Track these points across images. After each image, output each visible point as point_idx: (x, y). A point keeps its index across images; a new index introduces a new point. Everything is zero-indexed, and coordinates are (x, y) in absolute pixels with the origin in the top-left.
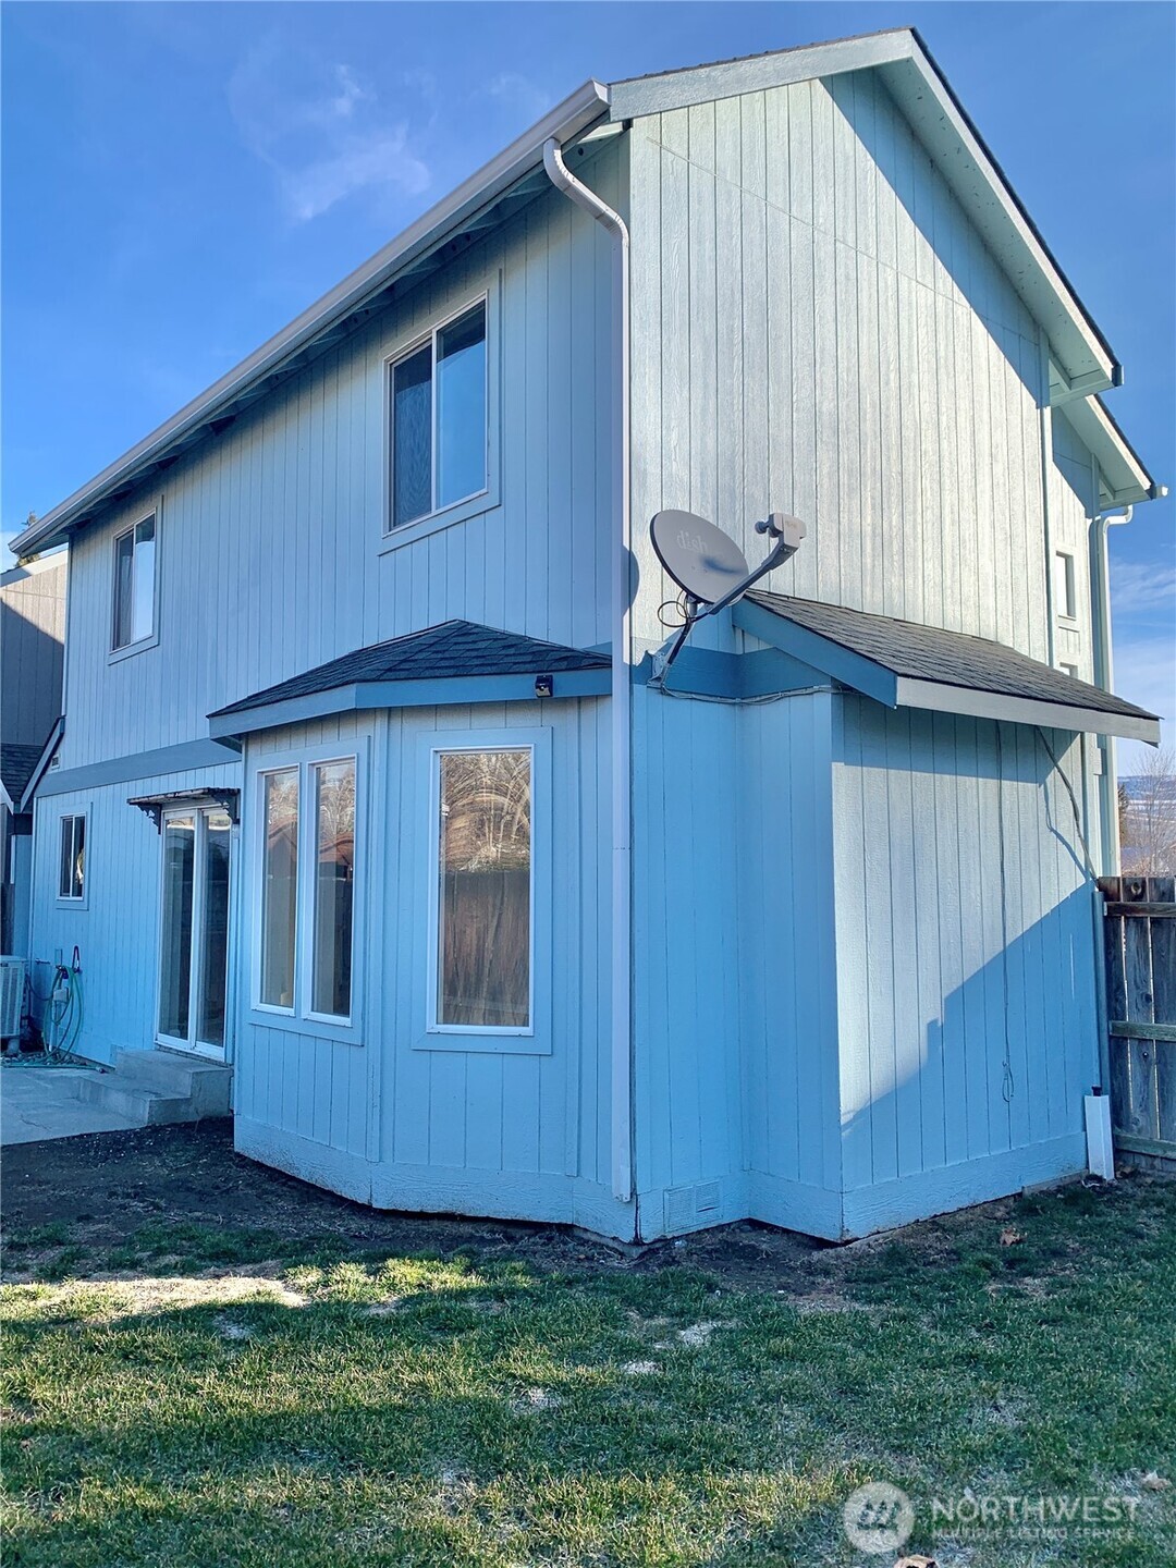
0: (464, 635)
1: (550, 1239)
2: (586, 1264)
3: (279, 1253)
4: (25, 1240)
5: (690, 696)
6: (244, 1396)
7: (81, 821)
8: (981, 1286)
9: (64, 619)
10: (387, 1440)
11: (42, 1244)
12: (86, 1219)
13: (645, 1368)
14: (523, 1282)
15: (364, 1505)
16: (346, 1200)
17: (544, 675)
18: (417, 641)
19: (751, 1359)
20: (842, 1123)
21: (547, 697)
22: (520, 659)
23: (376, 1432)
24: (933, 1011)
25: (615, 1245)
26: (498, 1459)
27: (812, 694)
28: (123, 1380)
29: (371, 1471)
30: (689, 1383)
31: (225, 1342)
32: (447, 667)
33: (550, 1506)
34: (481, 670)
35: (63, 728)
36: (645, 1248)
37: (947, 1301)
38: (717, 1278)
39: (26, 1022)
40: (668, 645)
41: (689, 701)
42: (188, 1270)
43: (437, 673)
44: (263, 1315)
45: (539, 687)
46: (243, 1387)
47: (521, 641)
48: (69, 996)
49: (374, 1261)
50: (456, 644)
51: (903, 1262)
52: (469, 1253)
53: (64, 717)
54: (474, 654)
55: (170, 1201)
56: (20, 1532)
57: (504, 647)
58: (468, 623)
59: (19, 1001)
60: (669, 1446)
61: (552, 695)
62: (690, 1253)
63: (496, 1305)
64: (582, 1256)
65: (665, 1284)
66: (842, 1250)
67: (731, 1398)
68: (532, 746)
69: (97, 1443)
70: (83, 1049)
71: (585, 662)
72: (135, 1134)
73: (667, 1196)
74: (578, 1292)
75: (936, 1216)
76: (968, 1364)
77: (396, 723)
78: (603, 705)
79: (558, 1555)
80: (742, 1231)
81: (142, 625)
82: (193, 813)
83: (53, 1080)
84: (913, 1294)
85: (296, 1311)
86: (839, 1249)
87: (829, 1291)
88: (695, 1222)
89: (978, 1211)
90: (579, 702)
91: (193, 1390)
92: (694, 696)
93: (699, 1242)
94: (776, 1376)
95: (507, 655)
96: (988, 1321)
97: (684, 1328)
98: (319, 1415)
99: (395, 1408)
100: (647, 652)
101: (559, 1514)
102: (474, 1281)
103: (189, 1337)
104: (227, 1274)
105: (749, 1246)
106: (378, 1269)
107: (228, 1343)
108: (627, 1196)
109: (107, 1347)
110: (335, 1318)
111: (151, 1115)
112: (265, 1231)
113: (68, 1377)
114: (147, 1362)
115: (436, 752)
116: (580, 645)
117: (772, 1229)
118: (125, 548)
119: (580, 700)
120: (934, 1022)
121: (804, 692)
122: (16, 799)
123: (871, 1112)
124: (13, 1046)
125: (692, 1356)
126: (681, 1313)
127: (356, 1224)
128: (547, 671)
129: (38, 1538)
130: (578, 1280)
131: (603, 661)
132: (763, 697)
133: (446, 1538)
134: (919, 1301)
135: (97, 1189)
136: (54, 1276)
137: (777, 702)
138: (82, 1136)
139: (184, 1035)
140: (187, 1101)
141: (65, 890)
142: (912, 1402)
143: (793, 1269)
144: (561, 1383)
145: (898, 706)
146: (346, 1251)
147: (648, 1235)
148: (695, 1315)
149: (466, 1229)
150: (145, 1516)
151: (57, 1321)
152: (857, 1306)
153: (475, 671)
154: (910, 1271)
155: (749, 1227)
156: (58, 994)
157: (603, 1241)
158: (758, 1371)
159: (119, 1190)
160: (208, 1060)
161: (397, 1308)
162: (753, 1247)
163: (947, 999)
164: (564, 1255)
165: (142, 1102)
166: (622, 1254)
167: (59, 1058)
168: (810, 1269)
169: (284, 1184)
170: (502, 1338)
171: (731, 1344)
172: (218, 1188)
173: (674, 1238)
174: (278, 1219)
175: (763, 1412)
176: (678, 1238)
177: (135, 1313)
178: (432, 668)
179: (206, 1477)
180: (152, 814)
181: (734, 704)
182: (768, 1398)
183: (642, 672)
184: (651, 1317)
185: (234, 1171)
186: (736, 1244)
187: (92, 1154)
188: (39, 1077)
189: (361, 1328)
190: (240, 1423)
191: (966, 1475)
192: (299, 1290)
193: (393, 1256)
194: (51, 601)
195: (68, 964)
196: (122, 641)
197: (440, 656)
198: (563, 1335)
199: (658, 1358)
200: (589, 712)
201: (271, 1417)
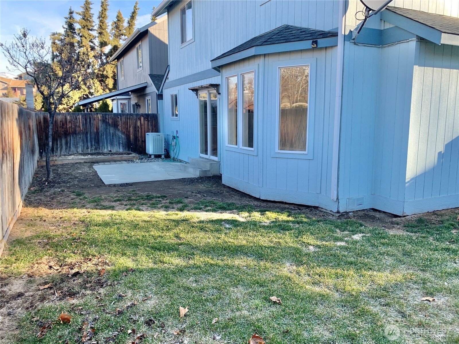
0: (288, 29)
1: (312, 210)
2: (323, 217)
3: (237, 208)
4: (173, 202)
5: (364, 45)
6: (232, 240)
7: (176, 96)
8: (450, 231)
9: (167, 36)
10: (271, 254)
11: (177, 203)
12: (187, 198)
13: (343, 244)
14: (305, 220)
15: (266, 268)
16: (253, 197)
17: (315, 40)
18: (273, 33)
19: (375, 244)
20: (406, 181)
21: (316, 47)
22: (306, 35)
23: (267, 252)
24: (441, 148)
25: (331, 213)
26: (302, 261)
27: (408, 42)
28: (202, 234)
29: (267, 261)
30: (356, 248)
31: (225, 228)
32: (283, 40)
33: (317, 274)
34: (294, 40)
35: (169, 69)
36: (340, 214)
37: (438, 234)
38: (363, 223)
39: (165, 150)
40: (358, 27)
41: (364, 47)
42: (214, 211)
43: (280, 42)
44: (234, 222)
45: (312, 44)
46: (231, 238)
47: (307, 30)
48: (176, 143)
49: (263, 212)
50: (285, 32)
51: (423, 222)
52: (288, 212)
53: (169, 65)
54: (291, 35)
55: (207, 195)
56: (182, 266)
57: (301, 32)
58: (289, 25)
59: (163, 145)
60: (351, 263)
61: (317, 47)
62: (354, 216)
63: (297, 225)
64: (321, 215)
65: (347, 224)
66: (403, 218)
67: (369, 253)
68: (310, 64)
69: (197, 248)
70: (180, 158)
71: (329, 35)
72: (196, 178)
73: (348, 200)
74: (321, 223)
75: (434, 211)
76: (446, 251)
77: (267, 59)
78: (334, 49)
79: (320, 285)
80: (370, 211)
81: (189, 36)
82: (207, 92)
83: (173, 165)
84: (427, 231)
85: (243, 222)
86: (402, 218)
87: (399, 229)
88: (356, 208)
89: (449, 210)
90: (326, 49)
91: (219, 238)
92: (366, 45)
93: (357, 213)
94: (383, 249)
95: (302, 35)
96: (453, 240)
97: (353, 235)
98: (252, 247)
99: (271, 247)
100: (350, 30)
101: (320, 276)
102: (290, 219)
103: (216, 226)
104: (224, 212)
105: (372, 215)
106: (264, 214)
107: (226, 228)
108: (335, 199)
109: (197, 227)
110: (254, 224)
111: (200, 174)
112: (232, 203)
113: (188, 233)
114: (207, 231)
115: (279, 68)
116: (327, 29)
117: (380, 211)
118: (183, 12)
119: (326, 48)
120: (441, 152)
121: (406, 41)
122: (158, 90)
123: (415, 179)
124: (163, 157)
125: (357, 242)
126: (352, 231)
127: (256, 203)
128: (315, 39)
129: (185, 267)
130: (321, 221)
131: (335, 34)
132: (390, 44)
133: (289, 278)
134: (429, 233)
135: (188, 191)
136: (181, 210)
137: (395, 46)
138: (183, 178)
139: (207, 154)
140: (209, 171)
141: (173, 115)
142: (427, 259)
143: (387, 223)
144: (318, 245)
145: (441, 44)
146: (254, 209)
147: (342, 210)
148: (357, 232)
149: (287, 206)
150: (211, 265)
151: (183, 220)
152: (408, 233)
153: (292, 40)
154: (426, 225)
155: (372, 211)
156: (173, 143)
157: (327, 211)
158: (377, 247)
159: (194, 192)
160: (214, 161)
161: (270, 224)
162: (374, 216)
163: (446, 145)
164: (316, 214)
165: (197, 171)
166: (333, 215)
167: (174, 160)
168: (392, 223)
169: (236, 192)
170: (300, 233)
171: (368, 240)
172: (219, 192)
173: (349, 212)
174: (235, 200)
175: (379, 258)
176: (350, 212)
177: (202, 220)
178: (278, 40)
179: (225, 258)
180: (195, 92)
181: (379, 47)
182: (380, 254)
183: (349, 37)
184: (343, 231)
185: (222, 189)
186: (369, 215)
187: (186, 183)
188: (170, 164)
189: (261, 227)
190: (232, 247)
191: (446, 279)
192: (243, 217)
193: (267, 211)
194: (163, 31)
195: (175, 135)
196: (184, 40)
197: (280, 36)
198: (318, 234)
199: (346, 242)
200: (329, 51)
201: (239, 246)
